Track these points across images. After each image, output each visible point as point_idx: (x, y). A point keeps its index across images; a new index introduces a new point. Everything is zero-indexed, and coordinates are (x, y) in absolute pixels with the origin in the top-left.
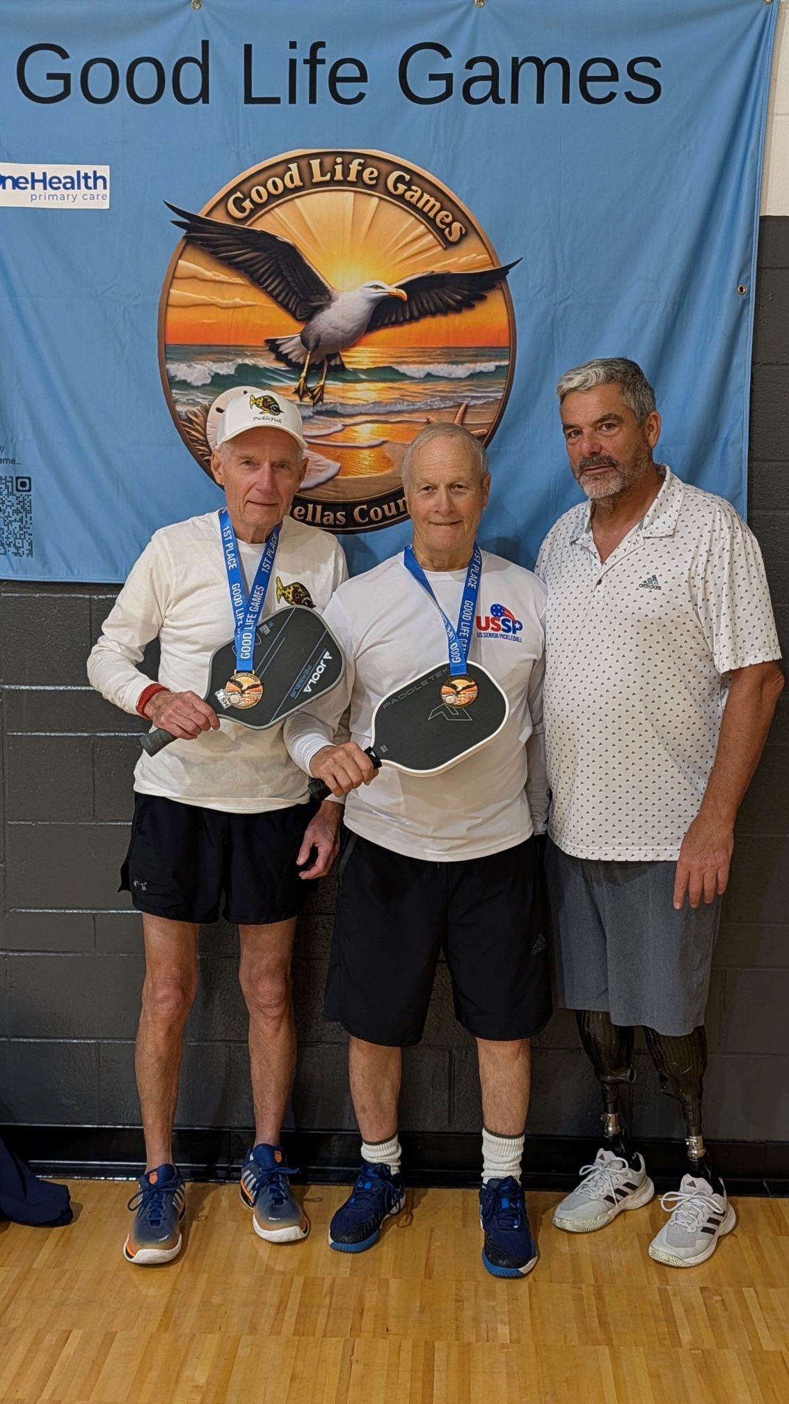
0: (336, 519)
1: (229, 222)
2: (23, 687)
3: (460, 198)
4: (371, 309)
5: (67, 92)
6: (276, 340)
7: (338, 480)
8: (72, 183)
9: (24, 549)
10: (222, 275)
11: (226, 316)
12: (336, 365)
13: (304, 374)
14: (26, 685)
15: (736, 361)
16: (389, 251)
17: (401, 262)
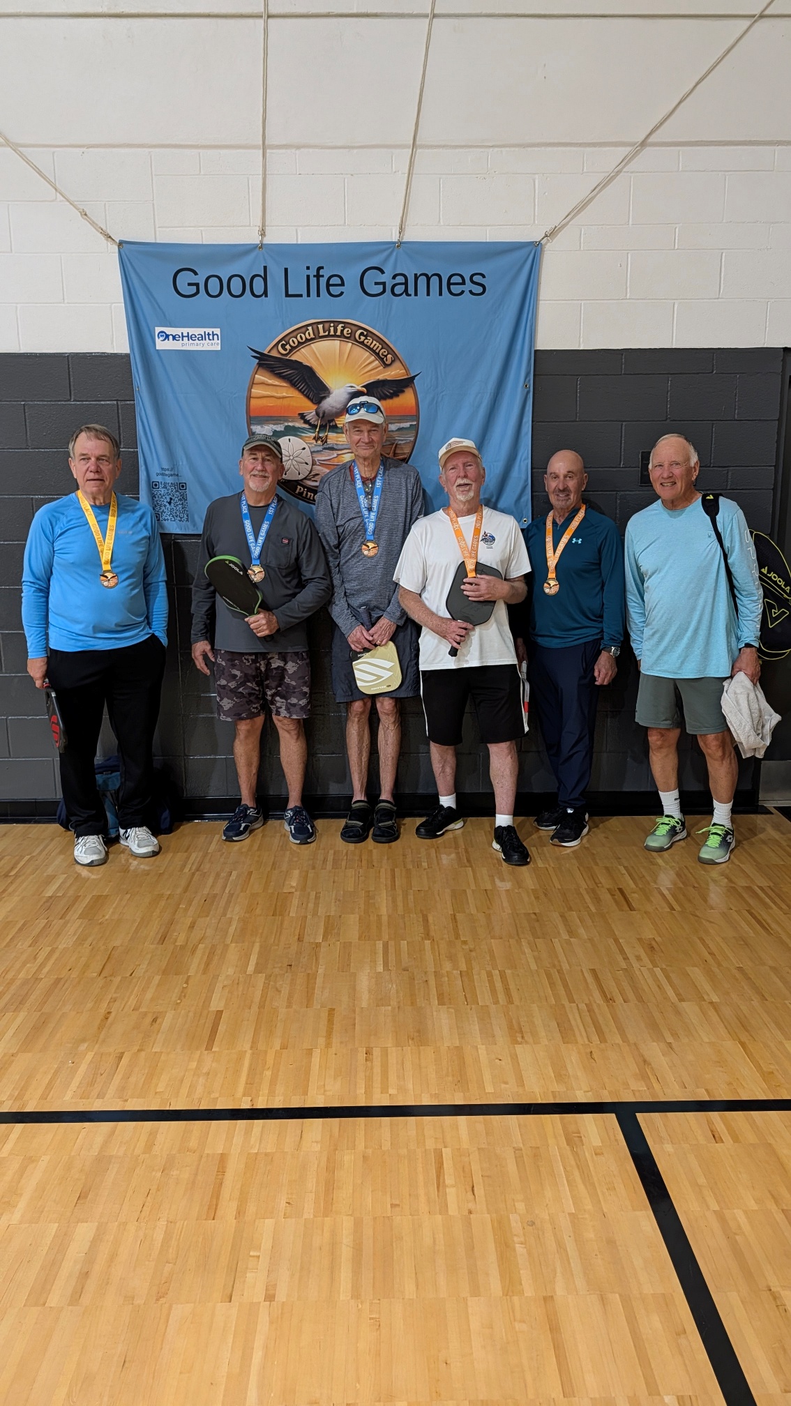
1: (279, 356)
3: (391, 342)
4: (350, 397)
5: (197, 292)
6: (304, 413)
8: (202, 338)
9: (185, 517)
10: (276, 382)
11: (279, 402)
12: (333, 425)
13: (317, 430)
15: (524, 420)
16: (357, 369)
17: (363, 374)
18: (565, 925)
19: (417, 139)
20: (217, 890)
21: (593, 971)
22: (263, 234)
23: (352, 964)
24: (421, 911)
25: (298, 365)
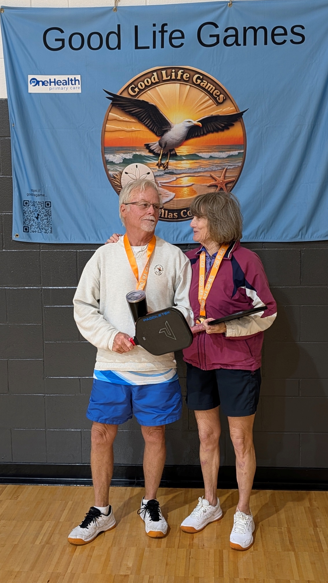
0: (173, 216)
1: (129, 97)
2: (50, 288)
3: (223, 84)
4: (188, 130)
5: (63, 46)
6: (149, 144)
7: (174, 200)
8: (66, 83)
9: (49, 231)
10: (127, 118)
11: (128, 135)
12: (173, 154)
13: (160, 158)
14: (51, 287)
16: (194, 107)
17: (199, 111)
25: (145, 104)
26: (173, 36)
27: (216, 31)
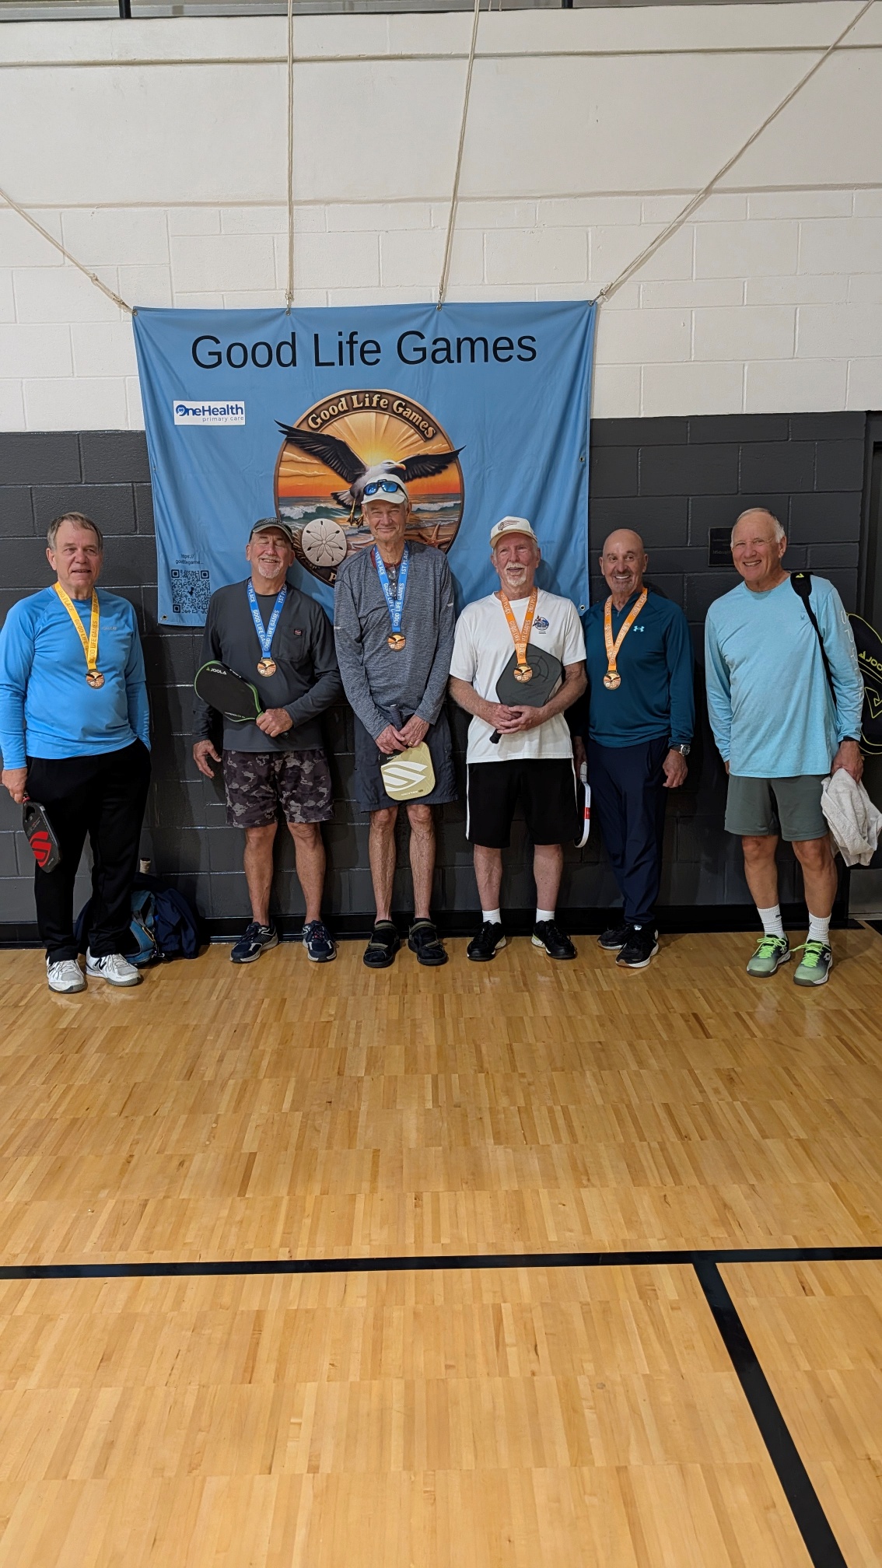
1: (310, 430)
3: (432, 414)
5: (219, 362)
6: (337, 493)
8: (225, 412)
10: (307, 459)
11: (310, 481)
13: (352, 511)
15: (581, 496)
16: (396, 443)
17: (402, 449)
18: (634, 1055)
19: (459, 191)
20: (248, 1020)
21: (666, 1106)
22: (291, 298)
23: (398, 1100)
24: (474, 1041)
25: (330, 439)
26: (365, 349)
27: (422, 343)
